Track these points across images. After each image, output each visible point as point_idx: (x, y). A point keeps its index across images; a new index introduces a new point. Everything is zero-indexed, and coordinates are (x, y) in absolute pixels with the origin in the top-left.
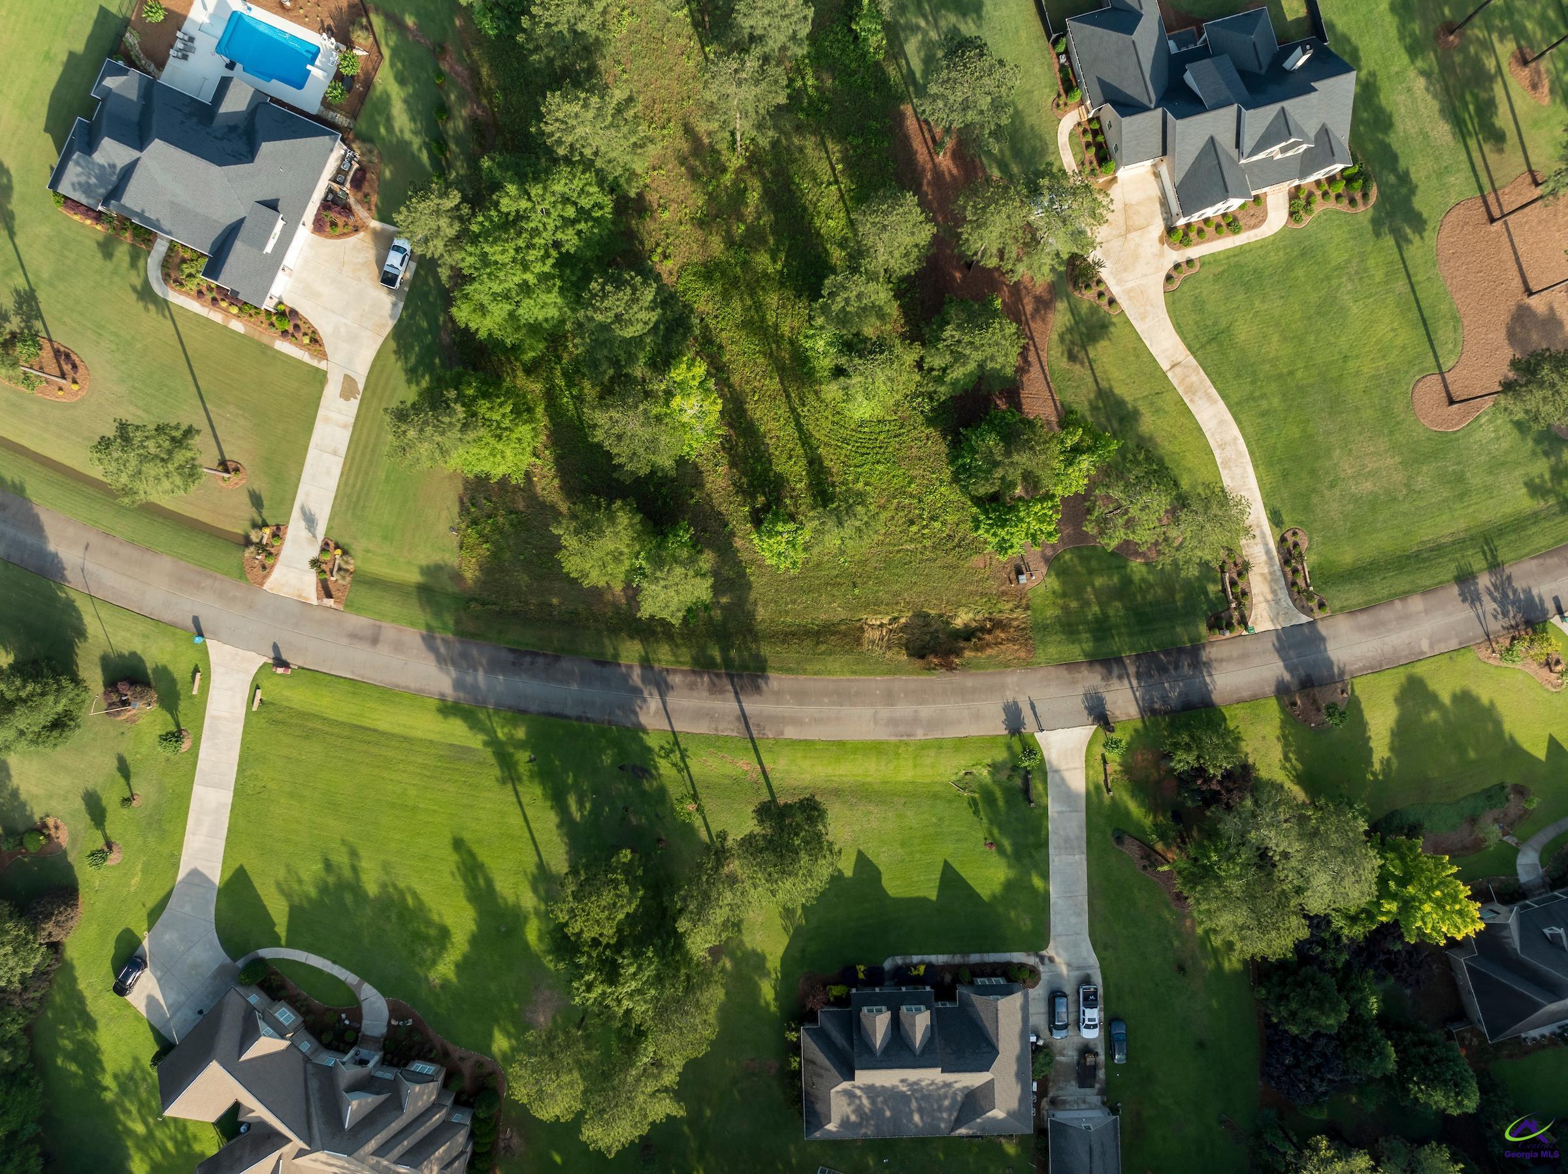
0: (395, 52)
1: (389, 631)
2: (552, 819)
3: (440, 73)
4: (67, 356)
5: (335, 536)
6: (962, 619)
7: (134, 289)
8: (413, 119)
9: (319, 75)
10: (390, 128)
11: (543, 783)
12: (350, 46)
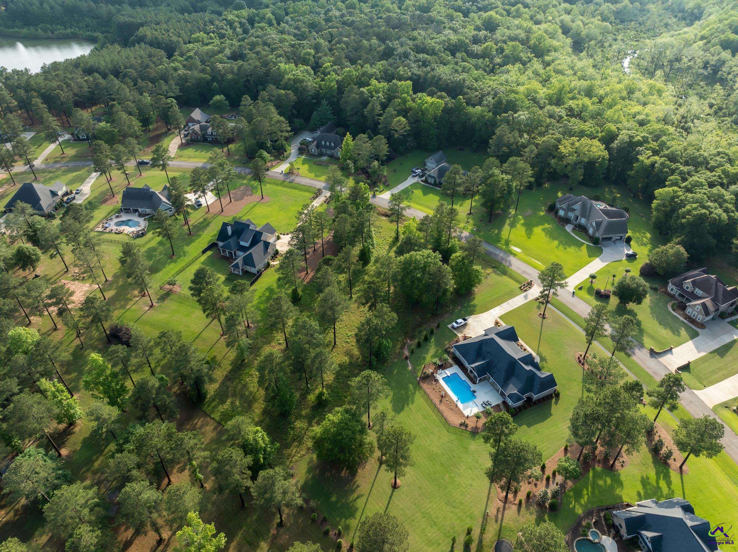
0: (421, 365)
1: (519, 272)
2: (503, 233)
3: (412, 352)
4: (580, 362)
5: (520, 291)
6: (384, 218)
7: (546, 362)
8: (429, 349)
9: (448, 372)
10: (437, 351)
11: (500, 237)
12: (433, 373)
